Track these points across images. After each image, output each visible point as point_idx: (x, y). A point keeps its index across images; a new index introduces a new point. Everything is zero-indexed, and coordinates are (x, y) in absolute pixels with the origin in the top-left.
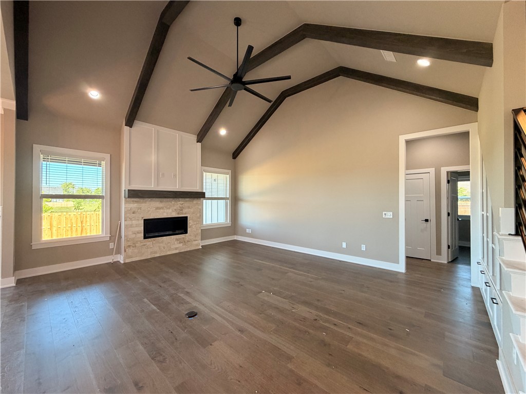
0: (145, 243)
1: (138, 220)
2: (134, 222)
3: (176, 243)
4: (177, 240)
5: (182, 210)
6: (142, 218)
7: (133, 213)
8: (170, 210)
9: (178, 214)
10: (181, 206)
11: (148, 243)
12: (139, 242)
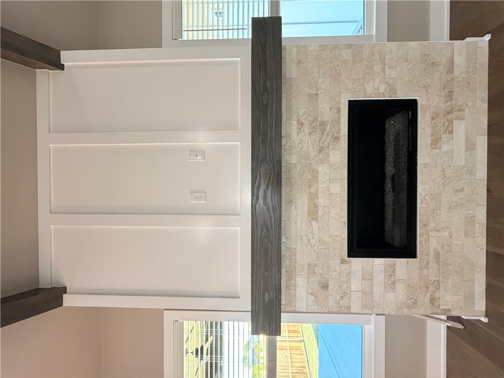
0: (432, 254)
1: (349, 274)
2: (356, 285)
3: (445, 147)
4: (435, 143)
5: (323, 124)
6: (343, 261)
7: (325, 287)
8: (322, 169)
9: (336, 139)
10: (306, 130)
11: (434, 244)
12: (425, 272)
